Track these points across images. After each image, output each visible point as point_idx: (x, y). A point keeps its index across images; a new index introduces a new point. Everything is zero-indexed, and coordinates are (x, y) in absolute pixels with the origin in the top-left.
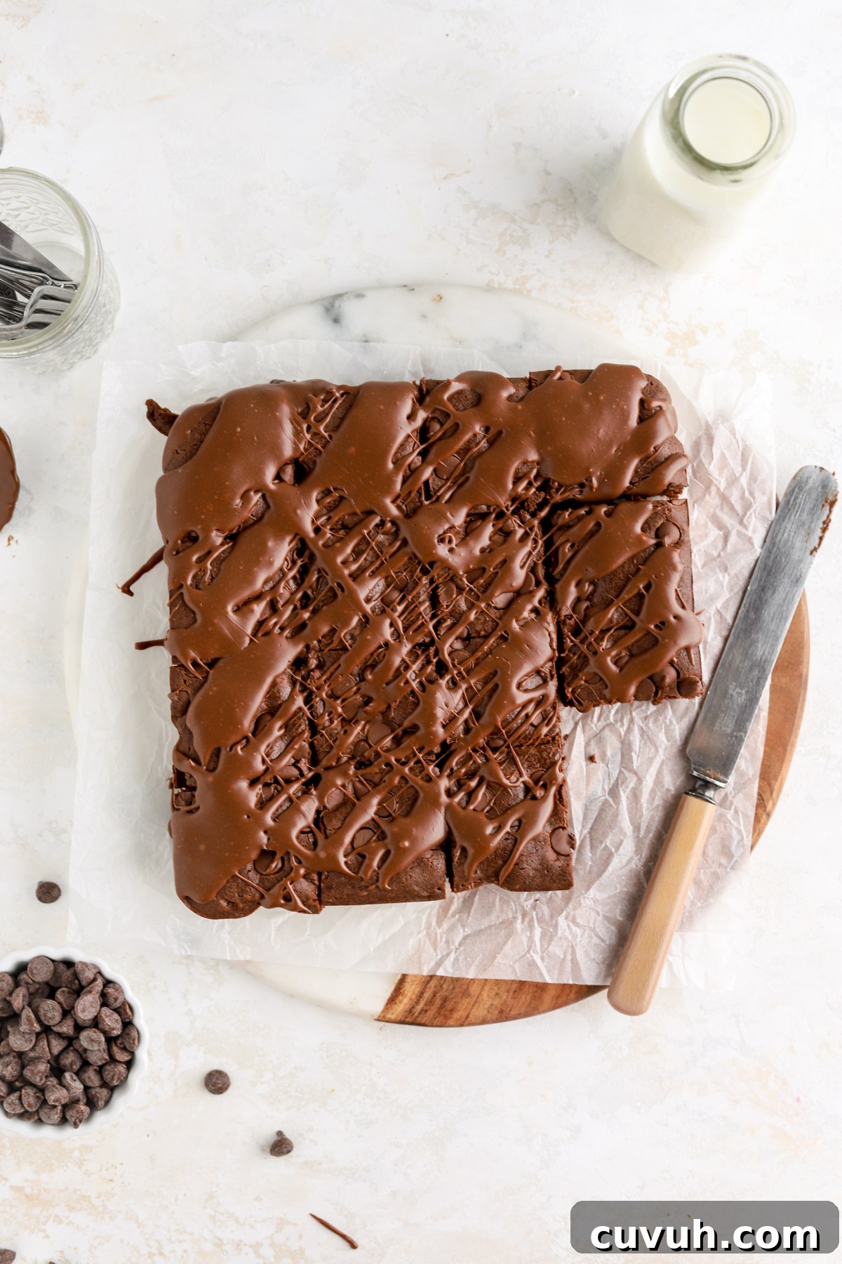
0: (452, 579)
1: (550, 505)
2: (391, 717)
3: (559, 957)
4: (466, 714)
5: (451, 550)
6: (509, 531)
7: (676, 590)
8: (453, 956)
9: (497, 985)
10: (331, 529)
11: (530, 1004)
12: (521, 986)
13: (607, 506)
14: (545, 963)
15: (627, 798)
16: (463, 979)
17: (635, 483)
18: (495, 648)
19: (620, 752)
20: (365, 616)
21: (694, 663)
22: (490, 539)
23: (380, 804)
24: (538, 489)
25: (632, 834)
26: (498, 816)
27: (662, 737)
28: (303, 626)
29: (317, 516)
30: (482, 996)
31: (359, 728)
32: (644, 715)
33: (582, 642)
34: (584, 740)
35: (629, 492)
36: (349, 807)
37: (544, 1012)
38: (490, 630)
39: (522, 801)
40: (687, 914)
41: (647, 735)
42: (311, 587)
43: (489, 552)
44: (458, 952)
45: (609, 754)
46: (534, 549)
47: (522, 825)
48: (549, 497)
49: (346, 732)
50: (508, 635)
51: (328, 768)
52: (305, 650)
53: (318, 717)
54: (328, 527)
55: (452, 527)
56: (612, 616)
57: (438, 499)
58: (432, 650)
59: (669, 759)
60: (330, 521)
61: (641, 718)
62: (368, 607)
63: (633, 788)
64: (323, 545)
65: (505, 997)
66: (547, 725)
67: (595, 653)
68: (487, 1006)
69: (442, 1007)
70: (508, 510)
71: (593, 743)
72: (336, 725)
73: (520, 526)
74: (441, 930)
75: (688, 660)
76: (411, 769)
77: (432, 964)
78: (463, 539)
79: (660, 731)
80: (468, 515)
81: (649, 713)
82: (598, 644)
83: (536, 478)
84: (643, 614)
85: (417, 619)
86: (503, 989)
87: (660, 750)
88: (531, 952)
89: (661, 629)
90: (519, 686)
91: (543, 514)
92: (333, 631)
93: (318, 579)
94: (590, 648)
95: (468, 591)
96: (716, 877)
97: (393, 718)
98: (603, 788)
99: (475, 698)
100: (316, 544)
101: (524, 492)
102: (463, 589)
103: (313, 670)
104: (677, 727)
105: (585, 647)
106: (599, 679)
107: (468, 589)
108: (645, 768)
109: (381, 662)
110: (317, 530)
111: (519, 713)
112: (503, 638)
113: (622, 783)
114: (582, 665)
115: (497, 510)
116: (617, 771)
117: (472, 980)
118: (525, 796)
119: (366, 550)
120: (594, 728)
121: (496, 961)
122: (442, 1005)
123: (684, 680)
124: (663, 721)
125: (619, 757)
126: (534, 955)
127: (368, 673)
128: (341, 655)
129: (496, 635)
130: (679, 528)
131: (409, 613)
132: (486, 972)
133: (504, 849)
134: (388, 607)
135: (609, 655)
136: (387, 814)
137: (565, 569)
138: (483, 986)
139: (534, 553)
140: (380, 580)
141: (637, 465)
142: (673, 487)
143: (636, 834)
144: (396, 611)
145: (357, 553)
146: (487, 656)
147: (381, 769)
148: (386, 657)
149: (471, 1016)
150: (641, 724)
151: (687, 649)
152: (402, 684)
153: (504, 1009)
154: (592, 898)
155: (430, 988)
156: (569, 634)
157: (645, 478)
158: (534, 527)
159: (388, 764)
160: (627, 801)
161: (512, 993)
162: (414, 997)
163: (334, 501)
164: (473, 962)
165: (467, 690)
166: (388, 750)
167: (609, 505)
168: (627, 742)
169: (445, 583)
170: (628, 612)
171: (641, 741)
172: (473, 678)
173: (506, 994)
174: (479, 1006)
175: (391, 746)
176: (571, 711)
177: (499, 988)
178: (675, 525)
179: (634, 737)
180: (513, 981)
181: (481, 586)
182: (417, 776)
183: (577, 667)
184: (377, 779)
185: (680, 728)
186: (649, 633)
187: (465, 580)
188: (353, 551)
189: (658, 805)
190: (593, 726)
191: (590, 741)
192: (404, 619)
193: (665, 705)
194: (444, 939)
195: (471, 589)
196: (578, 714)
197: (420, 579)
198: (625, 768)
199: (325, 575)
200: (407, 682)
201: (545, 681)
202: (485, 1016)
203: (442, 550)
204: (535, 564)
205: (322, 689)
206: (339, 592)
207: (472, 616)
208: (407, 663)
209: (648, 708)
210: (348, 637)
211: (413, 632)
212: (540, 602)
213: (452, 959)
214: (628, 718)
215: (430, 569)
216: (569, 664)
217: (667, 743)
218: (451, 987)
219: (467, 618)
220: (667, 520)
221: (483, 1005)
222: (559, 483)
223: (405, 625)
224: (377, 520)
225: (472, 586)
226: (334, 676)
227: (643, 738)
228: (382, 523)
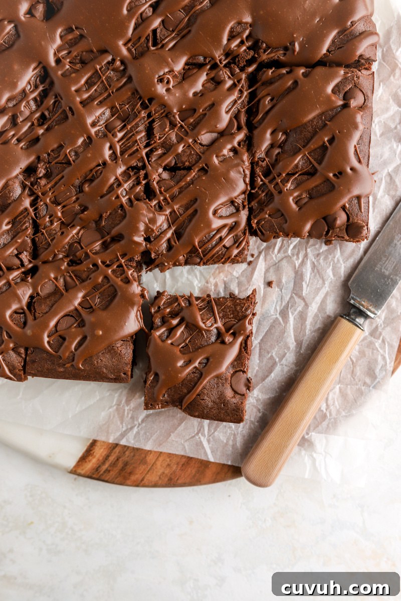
0: (166, 116)
1: (257, 63)
2: (102, 225)
3: (223, 442)
4: (169, 235)
5: (168, 90)
6: (220, 80)
7: (355, 146)
8: (135, 430)
9: (169, 457)
10: (70, 62)
11: (195, 476)
12: (188, 460)
13: (305, 68)
14: (210, 445)
15: (294, 319)
16: (142, 449)
17: (331, 51)
18: (196, 179)
19: (293, 281)
20: (89, 138)
21: (363, 211)
22: (203, 85)
23: (84, 297)
24: (249, 48)
25: (294, 349)
26: (190, 352)
27: (330, 272)
28: (37, 140)
29: (59, 49)
30: (156, 465)
31: (75, 232)
32: (317, 252)
33: (270, 182)
34: (265, 267)
35: (325, 59)
36: (57, 295)
37: (205, 484)
38: (194, 162)
39: (212, 343)
40: (332, 420)
41: (317, 269)
42: (48, 109)
43: (200, 96)
44: (140, 427)
45: (284, 280)
46: (240, 98)
47: (209, 363)
48: (257, 56)
49: (62, 233)
50: (208, 167)
51: (45, 262)
52: (37, 161)
53: (40, 218)
54: (68, 60)
55: (171, 71)
56: (298, 163)
57: (163, 46)
58: (142, 173)
59: (333, 291)
60: (70, 55)
61: (314, 255)
62: (93, 131)
63: (300, 312)
64: (62, 75)
65: (174, 468)
66: (237, 247)
67: (280, 192)
68: (159, 474)
69: (123, 469)
70: (221, 63)
71: (271, 270)
72: (55, 227)
73: (229, 78)
74: (128, 408)
75: (358, 208)
76: (113, 271)
77: (118, 434)
78: (180, 83)
79: (328, 267)
80: (186, 64)
81: (321, 251)
82: (284, 185)
83: (247, 37)
84: (324, 163)
85: (133, 145)
86: (174, 462)
87: (326, 283)
88: (200, 435)
89: (338, 178)
90: (215, 212)
91: (251, 69)
92: (61, 147)
93: (55, 102)
94: (276, 187)
95: (179, 127)
96: (361, 393)
97: (103, 227)
98: (276, 309)
99: (177, 221)
100: (56, 73)
101: (236, 48)
102: (175, 126)
103: (40, 178)
104: (343, 266)
105: (273, 186)
106: (280, 215)
107: (179, 125)
108: (313, 296)
109: (98, 178)
110: (58, 61)
111: (214, 236)
112: (204, 170)
113: (292, 306)
114: (268, 201)
115: (212, 62)
116: (289, 296)
117: (149, 451)
118: (216, 340)
119: (97, 82)
120: (274, 259)
121: (170, 438)
122: (123, 467)
123: (353, 224)
124: (332, 259)
125: (291, 285)
126: (202, 438)
127: (86, 186)
128: (65, 168)
129: (198, 166)
130: (364, 95)
131: (127, 140)
132: (161, 446)
133: (190, 381)
134: (110, 132)
135: (291, 195)
136: (89, 306)
137: (263, 118)
138: (158, 457)
139: (239, 102)
140: (106, 109)
141: (335, 36)
142: (363, 59)
143: (298, 350)
144: (116, 136)
145: (89, 84)
146: (189, 185)
147: (88, 268)
148: (103, 173)
149: (145, 480)
150: (313, 260)
151: (359, 198)
152: (114, 199)
153: (173, 477)
154: (255, 397)
155: (115, 453)
156: (261, 173)
157: (341, 48)
158: (241, 79)
159: (95, 265)
160: (294, 321)
161: (180, 466)
162: (101, 458)
163: (75, 38)
164: (151, 437)
165: (171, 213)
166: (96, 253)
167: (306, 68)
168: (300, 272)
169: (161, 119)
170: (312, 160)
171: (311, 274)
172: (176, 204)
173: (176, 466)
174: (153, 472)
175: (99, 250)
176: (256, 241)
177: (170, 461)
178: (361, 91)
179: (306, 270)
180: (183, 456)
181: (191, 124)
182: (118, 277)
183: (264, 203)
184: (84, 276)
185: (345, 267)
186: (327, 180)
187: (177, 117)
188: (86, 82)
189: (319, 328)
190: (274, 256)
191: (269, 268)
192: (122, 144)
193: (335, 246)
194: (130, 416)
195: (181, 126)
196: (262, 245)
197: (139, 112)
198: (296, 294)
199: (60, 99)
200: (118, 197)
201: (238, 210)
202: (157, 481)
203: (161, 89)
204: (239, 111)
205: (46, 195)
206: (70, 115)
207: (180, 149)
208: (120, 182)
209: (321, 247)
210: (73, 154)
211: (128, 156)
212: (239, 144)
213: (135, 432)
214: (303, 254)
215: (148, 104)
216: (257, 200)
217: (333, 278)
218: (132, 454)
219: (176, 150)
220: (355, 86)
221: (156, 472)
222: (266, 45)
223: (122, 150)
224: (110, 58)
225: (183, 124)
226: (57, 185)
227: (313, 271)
228: (113, 60)
